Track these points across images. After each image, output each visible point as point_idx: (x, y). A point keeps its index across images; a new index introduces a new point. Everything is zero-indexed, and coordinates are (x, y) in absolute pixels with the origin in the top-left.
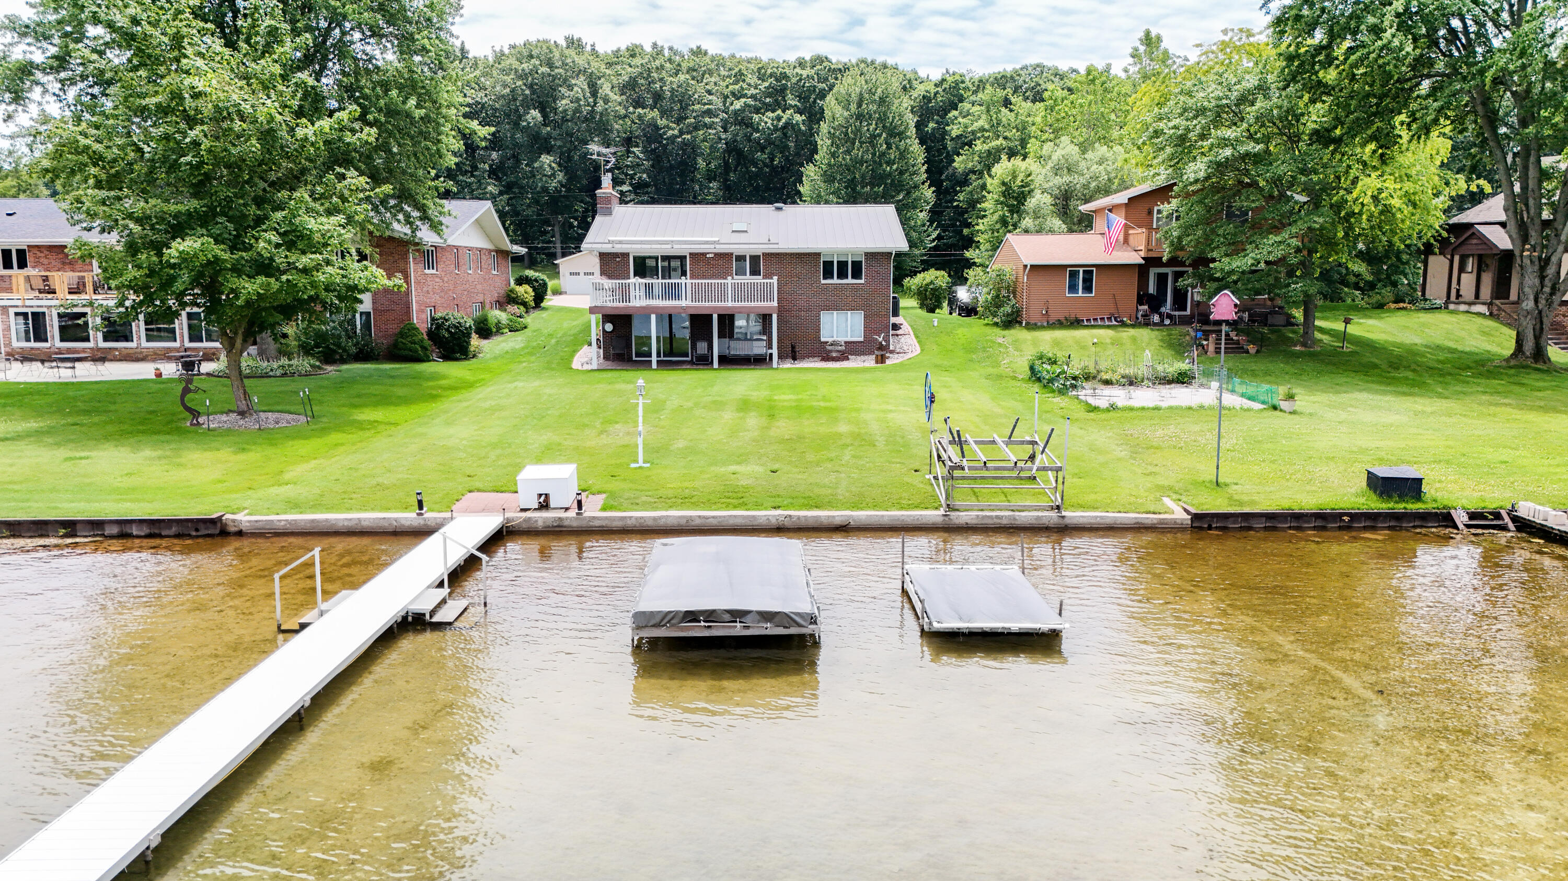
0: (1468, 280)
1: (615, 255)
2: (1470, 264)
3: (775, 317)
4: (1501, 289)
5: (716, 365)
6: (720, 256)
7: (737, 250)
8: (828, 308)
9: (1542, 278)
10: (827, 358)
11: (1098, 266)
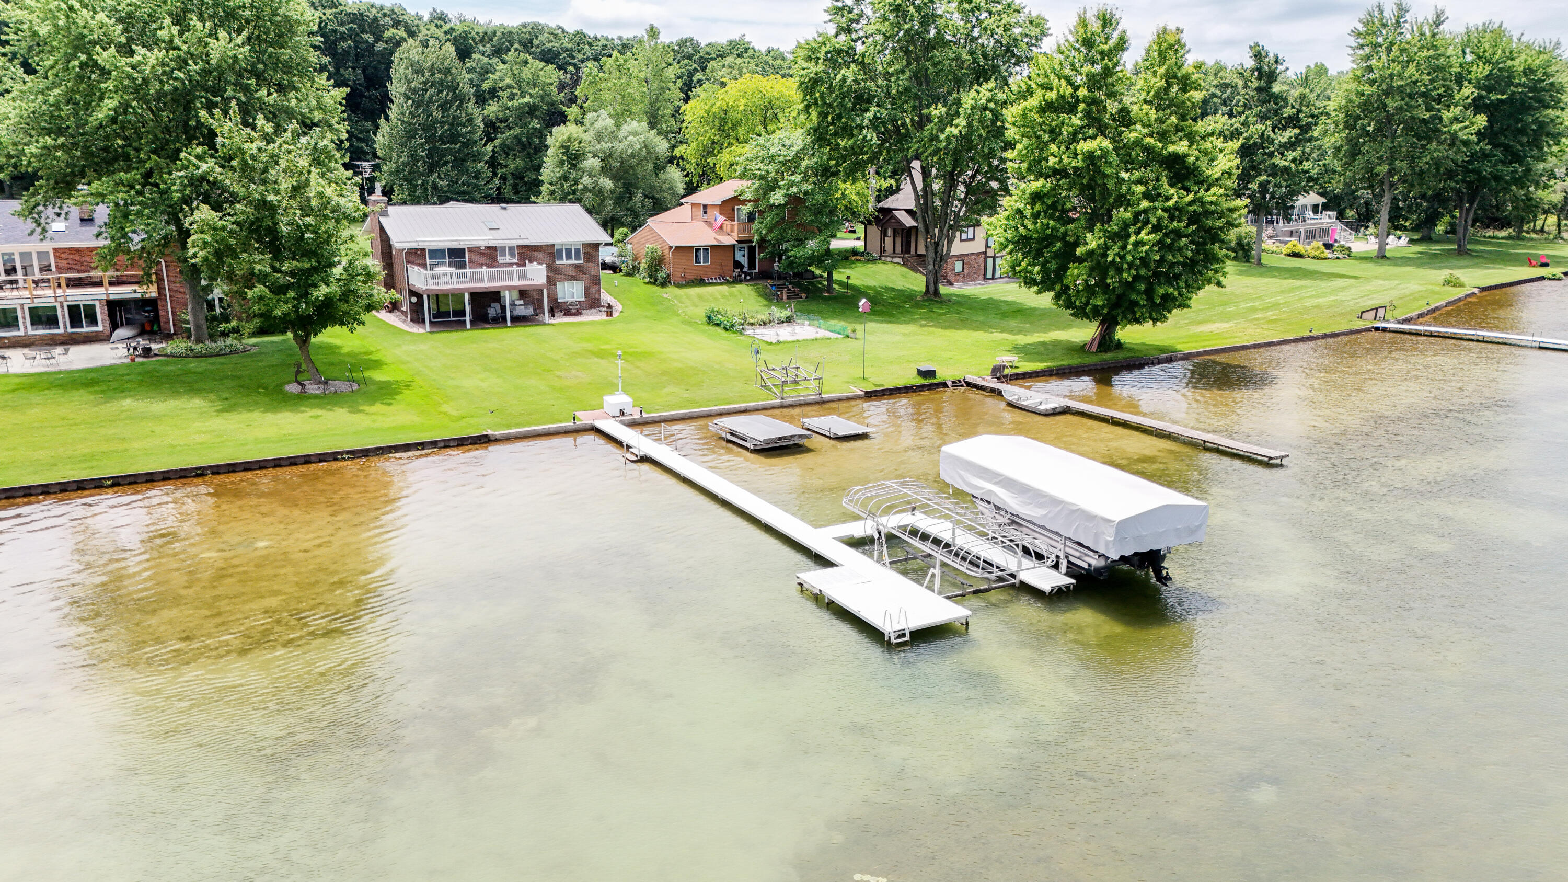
0: (888, 241)
1: (417, 250)
2: (889, 232)
3: (545, 291)
4: (906, 249)
5: (509, 323)
6: (488, 248)
7: (499, 243)
8: (563, 279)
9: (936, 253)
10: (568, 313)
11: (711, 247)
